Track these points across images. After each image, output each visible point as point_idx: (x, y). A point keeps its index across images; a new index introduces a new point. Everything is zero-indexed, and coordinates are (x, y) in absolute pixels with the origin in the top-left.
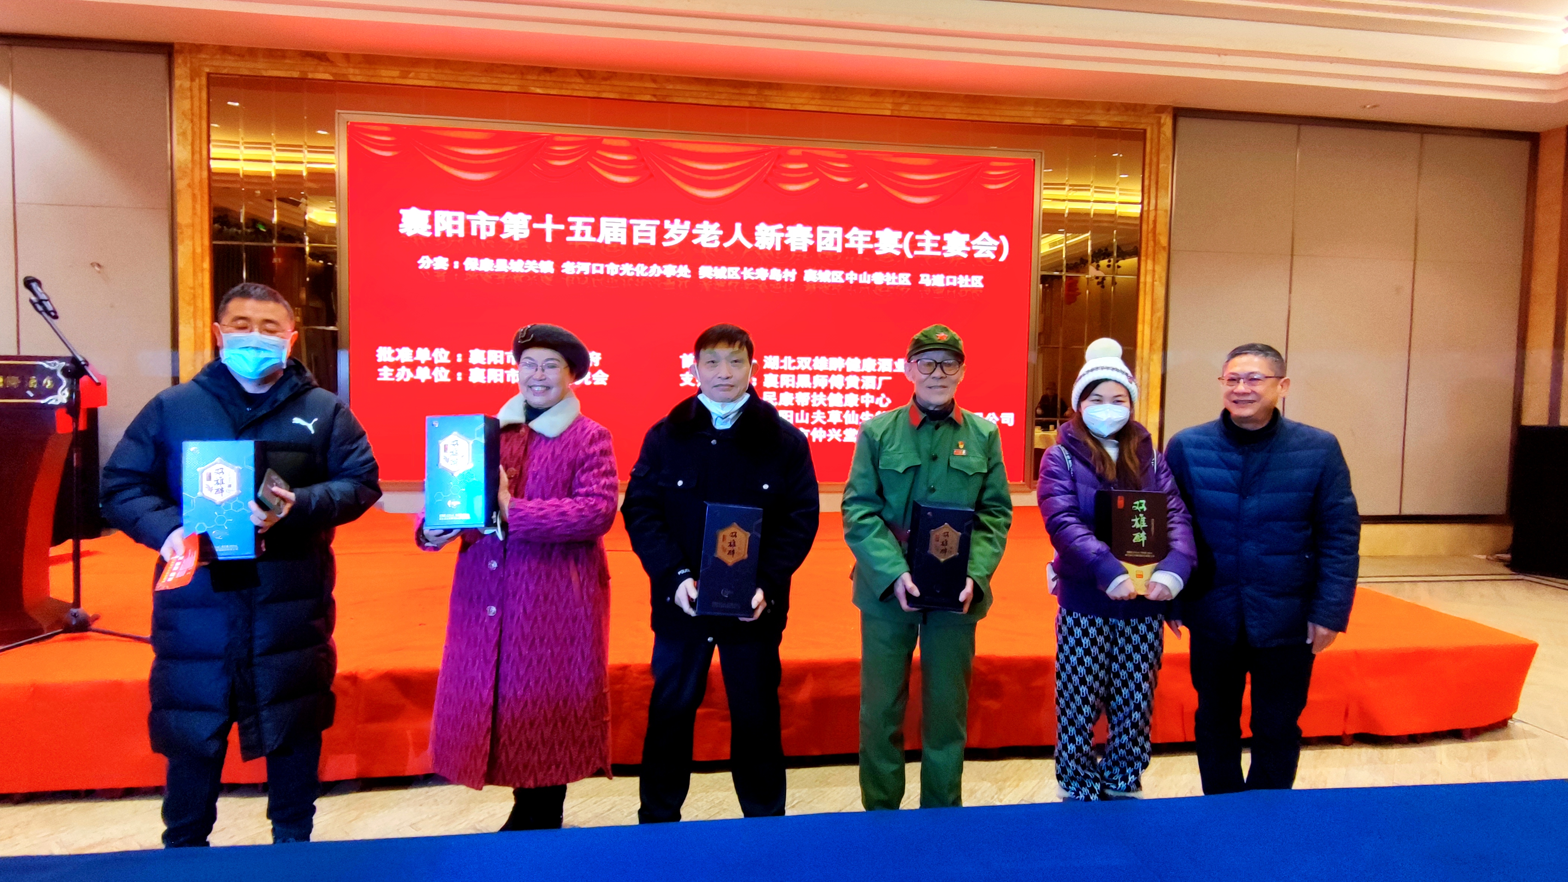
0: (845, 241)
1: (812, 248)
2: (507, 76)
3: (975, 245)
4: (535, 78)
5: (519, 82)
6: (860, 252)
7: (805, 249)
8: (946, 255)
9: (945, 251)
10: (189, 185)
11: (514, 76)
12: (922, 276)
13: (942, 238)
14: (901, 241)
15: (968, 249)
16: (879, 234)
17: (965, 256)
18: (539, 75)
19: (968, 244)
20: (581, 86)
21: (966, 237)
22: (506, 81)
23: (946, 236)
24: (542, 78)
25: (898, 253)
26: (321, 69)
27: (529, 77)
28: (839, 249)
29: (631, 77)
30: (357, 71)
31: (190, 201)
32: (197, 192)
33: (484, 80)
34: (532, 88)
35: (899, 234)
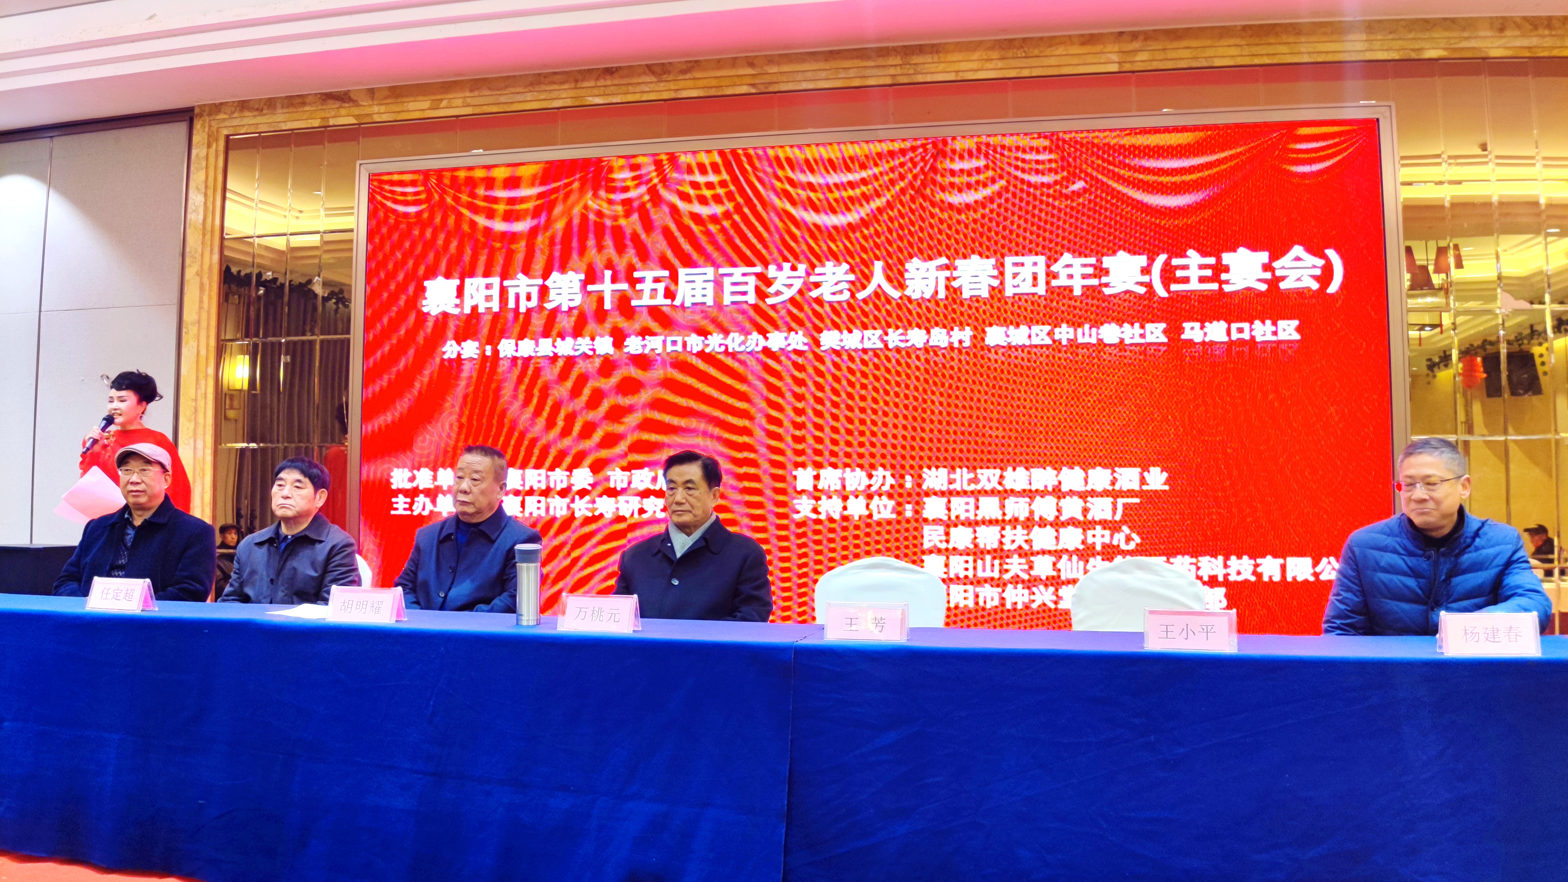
0: (1051, 275)
1: (997, 292)
2: (556, 87)
3: (1283, 268)
4: (592, 84)
5: (572, 93)
6: (1077, 292)
7: (985, 294)
8: (1227, 288)
9: (1227, 282)
10: (197, 274)
11: (566, 86)
12: (1187, 325)
13: (1219, 259)
14: (1146, 271)
15: (1268, 275)
16: (1107, 262)
17: (1263, 287)
18: (597, 79)
19: (1267, 267)
20: (651, 86)
21: (1264, 256)
22: (554, 95)
23: (1227, 258)
24: (601, 82)
25: (1142, 290)
26: (343, 112)
27: (586, 84)
28: (1041, 290)
29: (719, 64)
30: (383, 109)
31: (198, 292)
32: (206, 281)
33: (529, 96)
34: (590, 99)
35: (1142, 260)
